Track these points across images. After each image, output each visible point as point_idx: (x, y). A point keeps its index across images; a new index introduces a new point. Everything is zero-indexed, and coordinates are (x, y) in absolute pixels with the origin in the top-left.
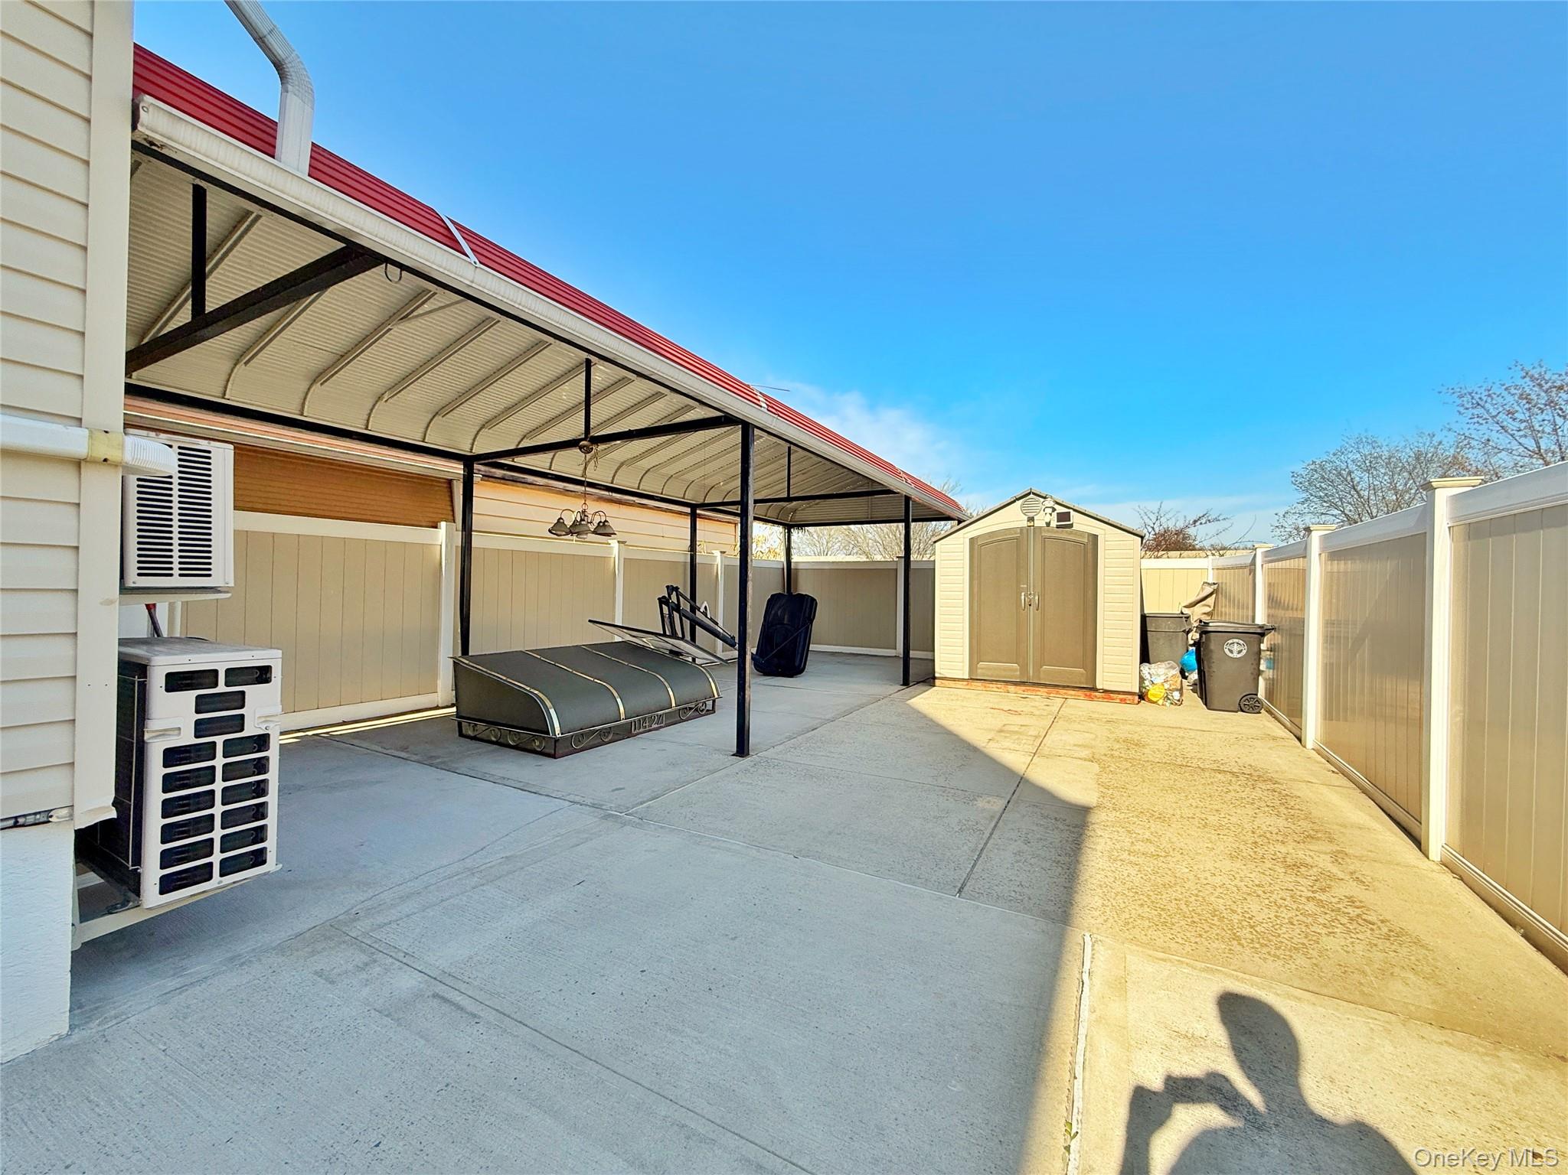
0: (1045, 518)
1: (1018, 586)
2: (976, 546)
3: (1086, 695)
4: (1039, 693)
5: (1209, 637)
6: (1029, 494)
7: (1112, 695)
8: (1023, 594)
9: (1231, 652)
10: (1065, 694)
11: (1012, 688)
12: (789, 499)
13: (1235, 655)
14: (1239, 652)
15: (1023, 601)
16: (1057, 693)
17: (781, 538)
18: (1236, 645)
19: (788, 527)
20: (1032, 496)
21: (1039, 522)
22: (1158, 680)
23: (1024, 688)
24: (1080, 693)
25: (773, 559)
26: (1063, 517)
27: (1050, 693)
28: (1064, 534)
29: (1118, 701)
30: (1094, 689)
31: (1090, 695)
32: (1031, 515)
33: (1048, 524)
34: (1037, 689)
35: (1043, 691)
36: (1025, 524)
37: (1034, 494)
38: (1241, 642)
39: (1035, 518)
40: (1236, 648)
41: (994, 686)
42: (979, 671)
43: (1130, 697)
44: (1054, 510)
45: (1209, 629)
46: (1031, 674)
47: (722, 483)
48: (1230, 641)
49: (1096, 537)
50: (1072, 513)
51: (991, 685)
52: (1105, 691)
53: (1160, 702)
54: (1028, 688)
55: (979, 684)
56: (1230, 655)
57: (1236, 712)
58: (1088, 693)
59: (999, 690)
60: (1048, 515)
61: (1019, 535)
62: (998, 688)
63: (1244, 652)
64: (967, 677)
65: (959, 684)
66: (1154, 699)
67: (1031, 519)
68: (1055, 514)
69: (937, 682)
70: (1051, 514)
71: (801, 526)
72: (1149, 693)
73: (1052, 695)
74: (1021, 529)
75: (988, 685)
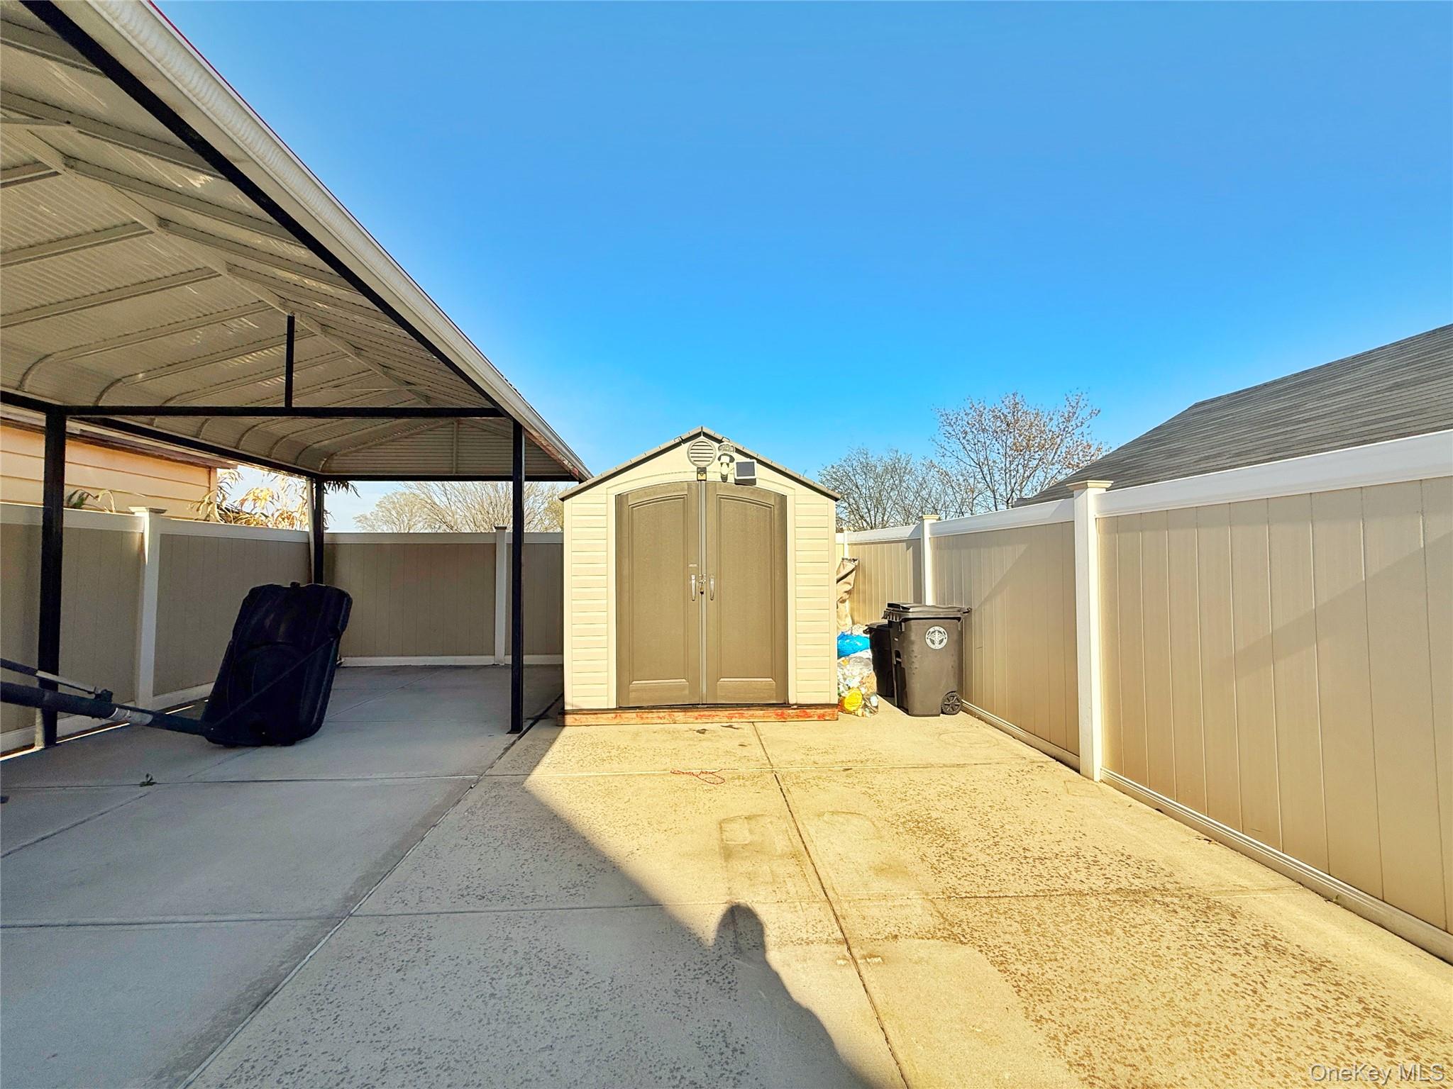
0: (720, 469)
1: (686, 566)
2: (626, 507)
3: (777, 715)
4: (716, 719)
5: (910, 626)
6: (698, 435)
7: (808, 711)
8: (693, 577)
9: (933, 642)
10: (752, 716)
11: (679, 716)
12: (289, 411)
13: (937, 646)
14: (941, 641)
15: (693, 587)
16: (742, 716)
17: (305, 496)
18: (937, 633)
19: (319, 480)
20: (702, 438)
21: (713, 475)
22: (854, 683)
23: (696, 714)
24: (771, 712)
25: (288, 528)
26: (745, 469)
27: (732, 718)
28: (744, 492)
29: (816, 718)
30: (786, 705)
31: (783, 714)
32: (702, 464)
33: (724, 478)
34: (713, 713)
35: (723, 714)
36: (693, 477)
37: (706, 435)
38: (942, 630)
39: (708, 469)
40: (937, 637)
41: (655, 715)
42: (632, 695)
43: (828, 710)
44: (732, 459)
45: (911, 616)
46: (704, 691)
47: (141, 375)
48: (931, 630)
49: (783, 498)
50: (757, 466)
51: (650, 715)
52: (800, 706)
53: (860, 712)
54: (702, 713)
55: (632, 715)
56: (932, 646)
57: (939, 715)
58: (779, 711)
59: (662, 721)
60: (725, 465)
61: (686, 493)
62: (659, 717)
63: (945, 641)
64: (615, 707)
65: (603, 718)
66: (852, 709)
67: (702, 471)
68: (733, 465)
69: (569, 719)
70: (728, 464)
71: (342, 480)
72: (846, 701)
73: (734, 720)
74: (689, 484)
75: (645, 715)
